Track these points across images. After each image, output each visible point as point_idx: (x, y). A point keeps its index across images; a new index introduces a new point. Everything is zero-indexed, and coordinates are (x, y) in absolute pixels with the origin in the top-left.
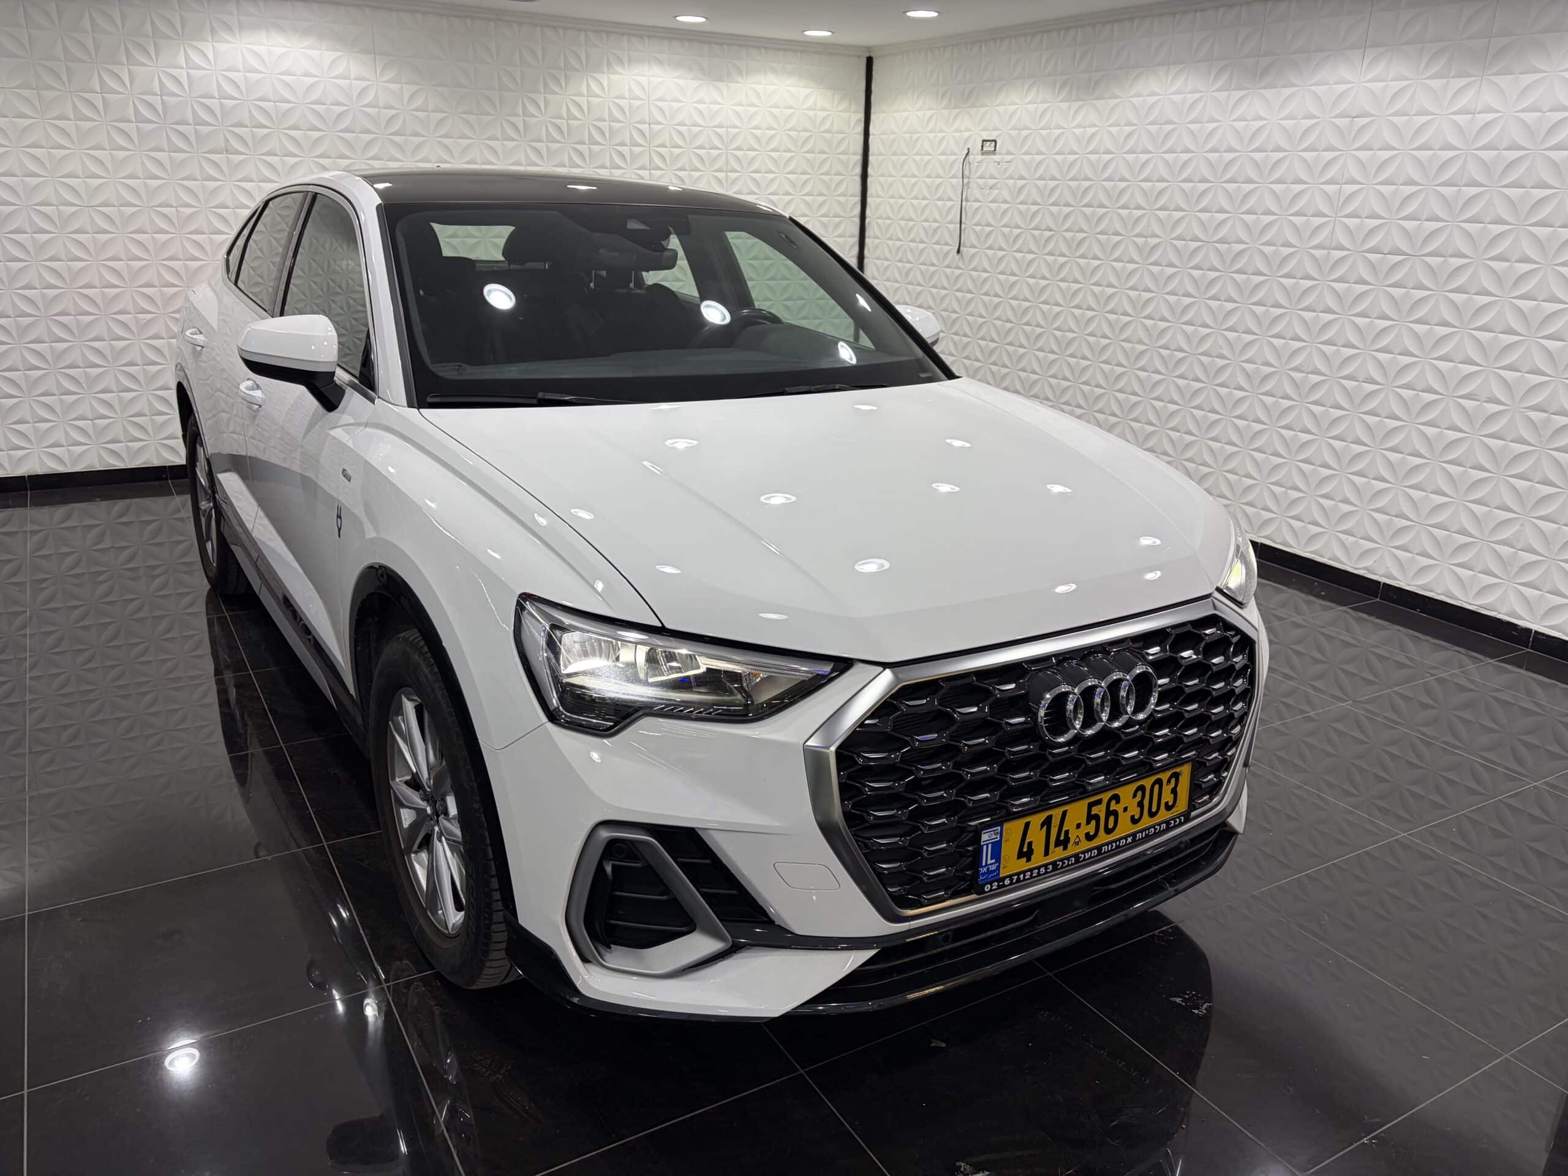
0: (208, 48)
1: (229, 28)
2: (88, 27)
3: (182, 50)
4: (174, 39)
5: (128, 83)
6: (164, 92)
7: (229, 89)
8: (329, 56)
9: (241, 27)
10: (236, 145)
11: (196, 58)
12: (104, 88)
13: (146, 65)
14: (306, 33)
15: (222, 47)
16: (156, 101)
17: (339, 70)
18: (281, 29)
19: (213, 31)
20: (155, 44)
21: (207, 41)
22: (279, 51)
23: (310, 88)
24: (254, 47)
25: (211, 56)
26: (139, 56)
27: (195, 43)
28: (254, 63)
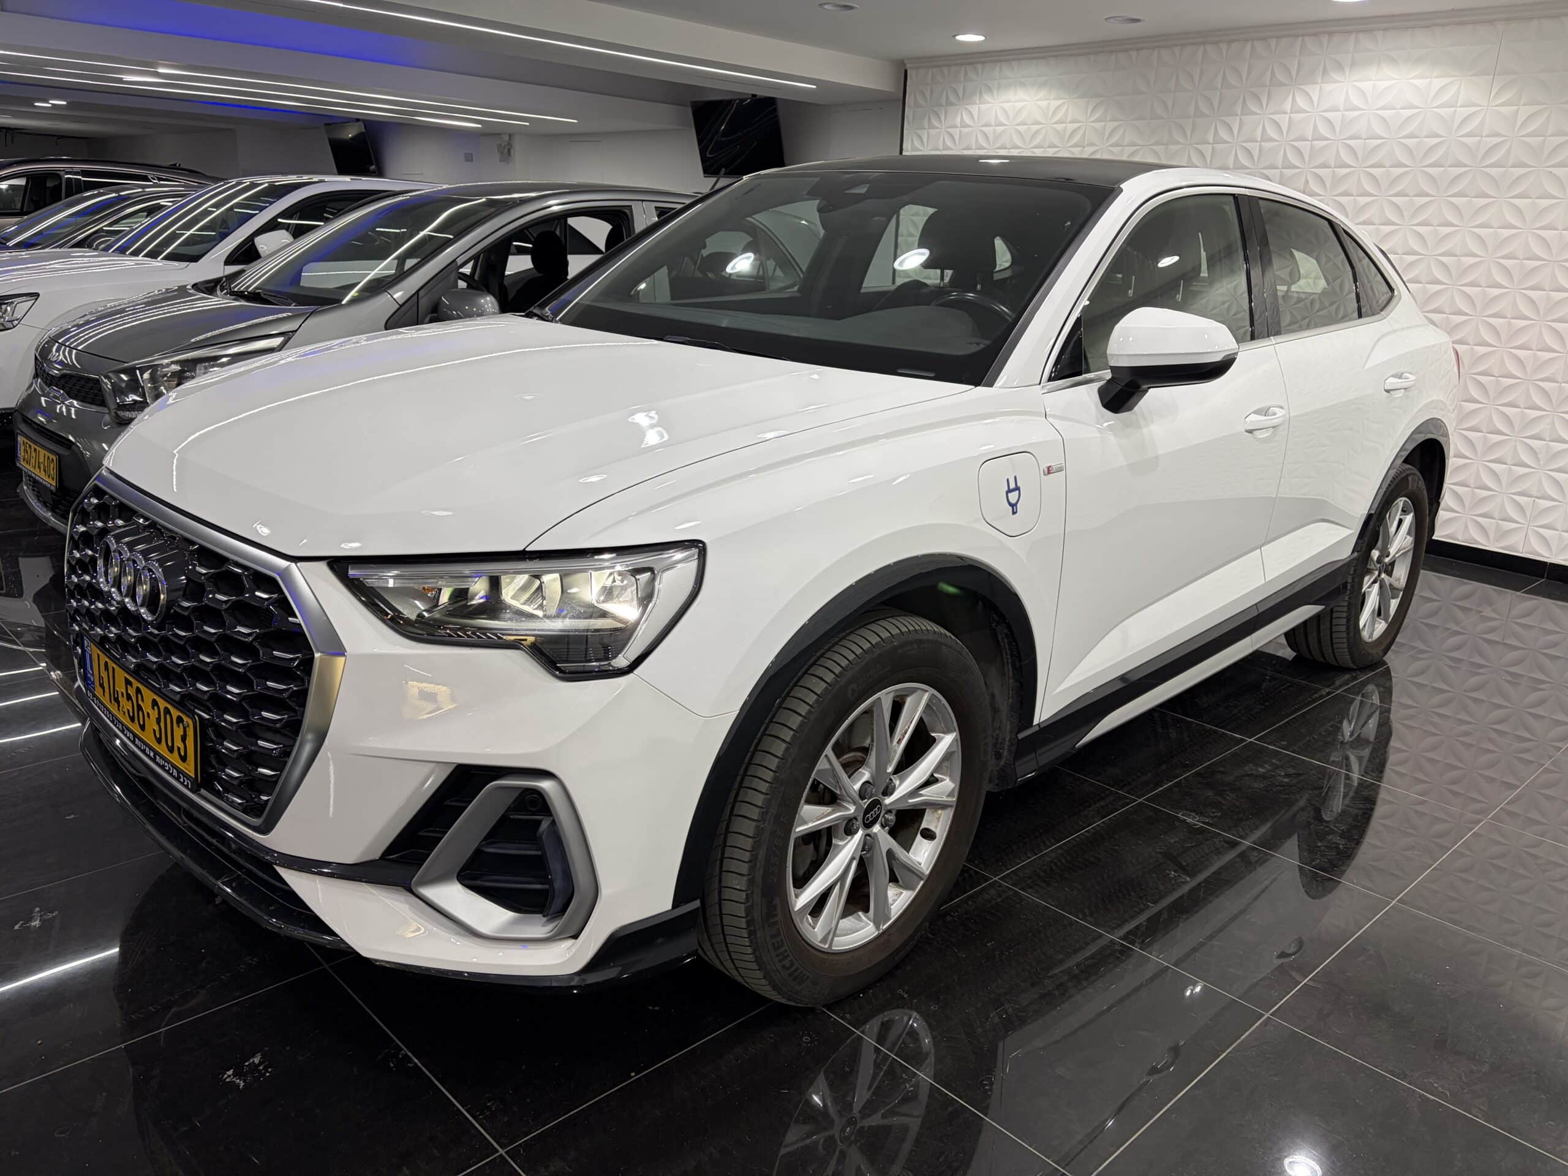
0: (1314, 91)
1: (1340, 67)
2: (1219, 83)
3: (1290, 98)
4: (1287, 86)
5: (1235, 131)
6: (1266, 138)
7: (1323, 130)
8: (1438, 83)
9: (1353, 64)
11: (1301, 102)
12: (1218, 140)
13: (1257, 114)
14: (1419, 61)
15: (1329, 87)
16: (1254, 148)
17: (1445, 98)
18: (1393, 61)
19: (1325, 71)
20: (1269, 92)
21: (1316, 83)
22: (1383, 85)
23: (1409, 119)
24: (1359, 84)
25: (1315, 98)
26: (1252, 106)
27: (1302, 87)
28: (1356, 101)
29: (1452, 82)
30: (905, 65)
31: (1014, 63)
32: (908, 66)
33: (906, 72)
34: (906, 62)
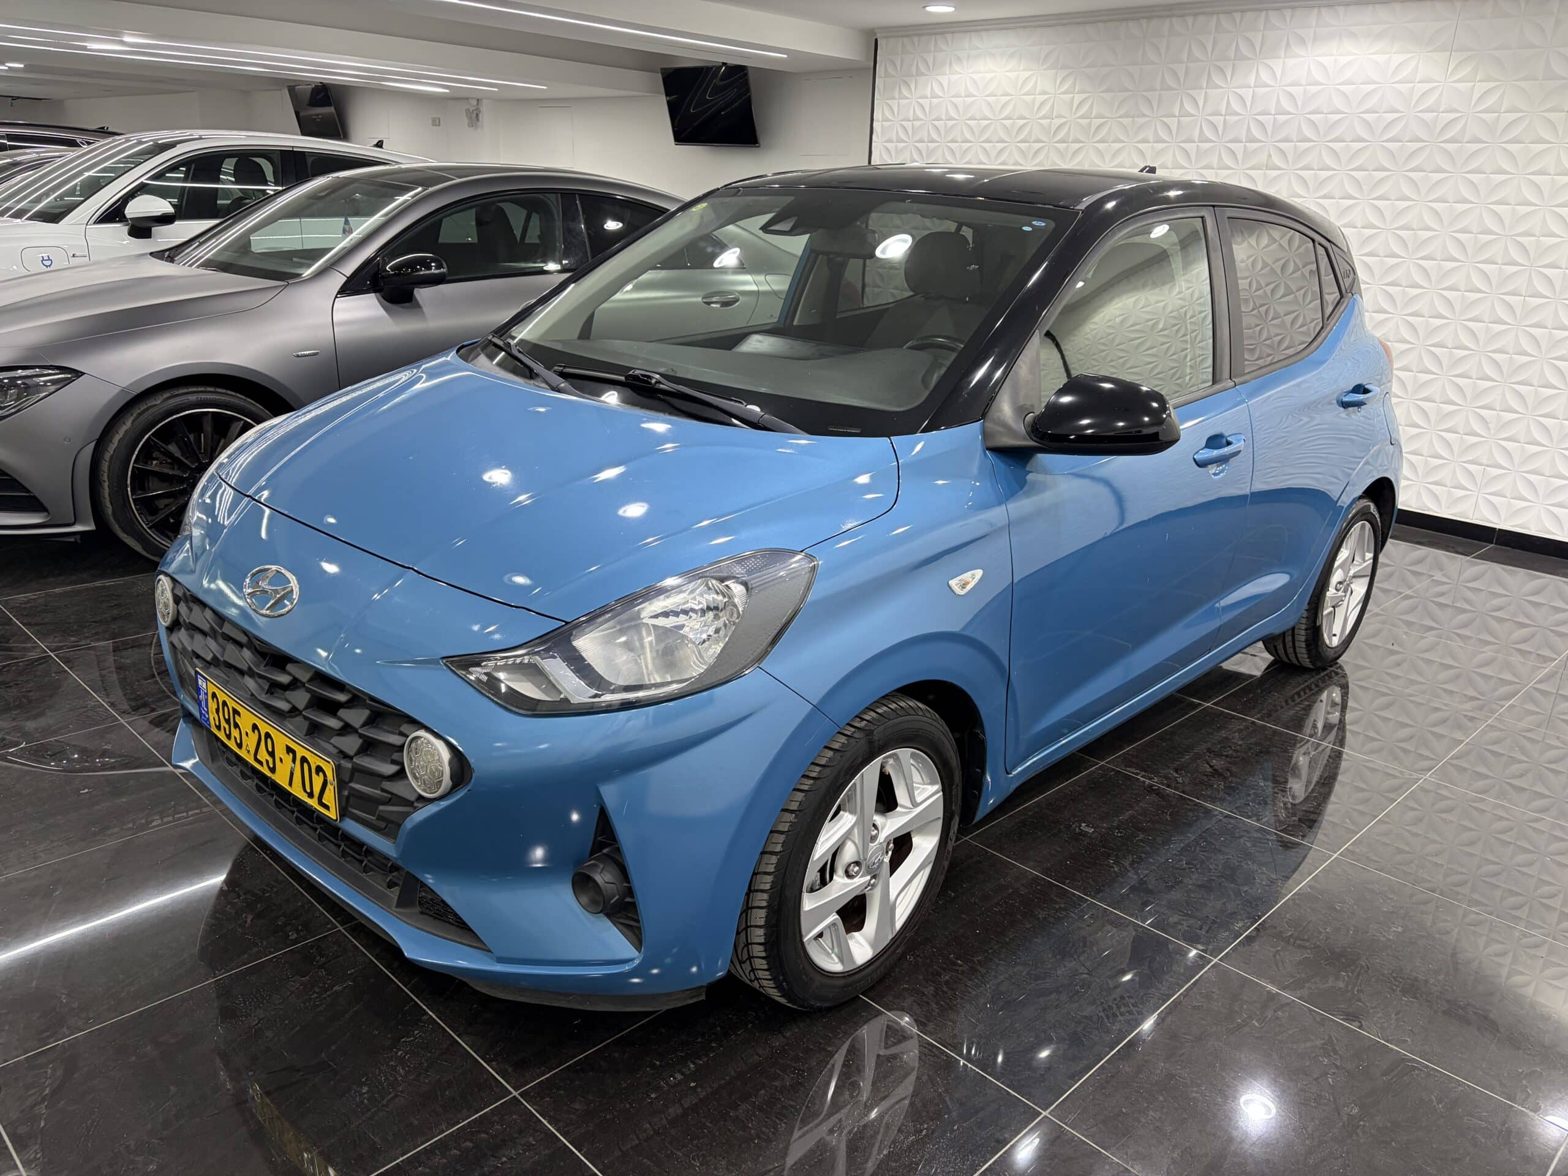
0: (1277, 65)
1: (1302, 41)
2: (1185, 57)
3: (1255, 69)
4: (1250, 59)
5: (1201, 104)
6: (1231, 112)
7: (1286, 105)
8: (1398, 58)
10: (1276, 160)
11: (1265, 76)
12: (1184, 114)
13: (1222, 87)
15: (1291, 62)
16: (1218, 120)
17: (1405, 73)
18: (1353, 36)
19: (1288, 45)
20: (1234, 66)
21: (1279, 57)
22: (1344, 59)
23: (1368, 94)
24: (1320, 59)
25: (1279, 72)
26: (1217, 80)
27: (1268, 62)
28: (1318, 76)
29: (1412, 57)
30: (875, 34)
31: (984, 34)
32: (878, 36)
33: (876, 40)
34: (876, 31)
